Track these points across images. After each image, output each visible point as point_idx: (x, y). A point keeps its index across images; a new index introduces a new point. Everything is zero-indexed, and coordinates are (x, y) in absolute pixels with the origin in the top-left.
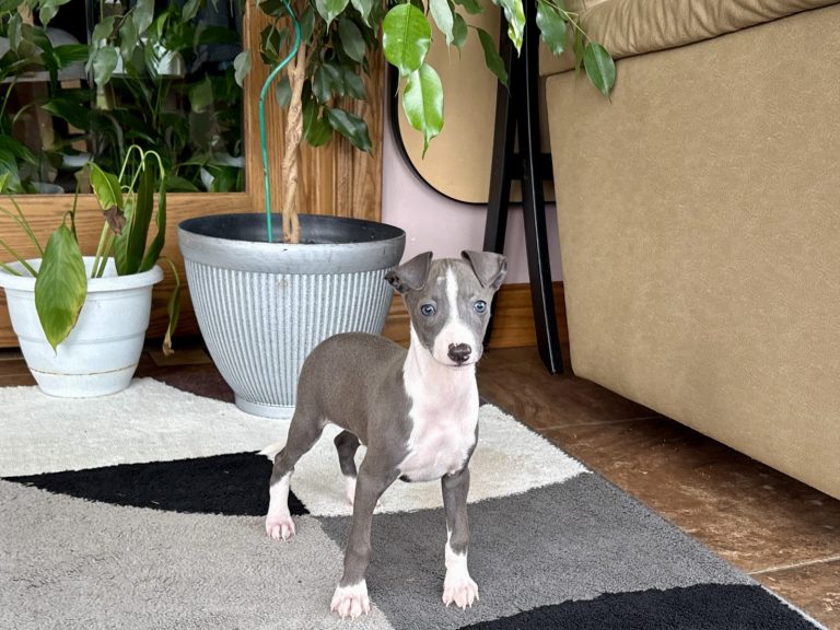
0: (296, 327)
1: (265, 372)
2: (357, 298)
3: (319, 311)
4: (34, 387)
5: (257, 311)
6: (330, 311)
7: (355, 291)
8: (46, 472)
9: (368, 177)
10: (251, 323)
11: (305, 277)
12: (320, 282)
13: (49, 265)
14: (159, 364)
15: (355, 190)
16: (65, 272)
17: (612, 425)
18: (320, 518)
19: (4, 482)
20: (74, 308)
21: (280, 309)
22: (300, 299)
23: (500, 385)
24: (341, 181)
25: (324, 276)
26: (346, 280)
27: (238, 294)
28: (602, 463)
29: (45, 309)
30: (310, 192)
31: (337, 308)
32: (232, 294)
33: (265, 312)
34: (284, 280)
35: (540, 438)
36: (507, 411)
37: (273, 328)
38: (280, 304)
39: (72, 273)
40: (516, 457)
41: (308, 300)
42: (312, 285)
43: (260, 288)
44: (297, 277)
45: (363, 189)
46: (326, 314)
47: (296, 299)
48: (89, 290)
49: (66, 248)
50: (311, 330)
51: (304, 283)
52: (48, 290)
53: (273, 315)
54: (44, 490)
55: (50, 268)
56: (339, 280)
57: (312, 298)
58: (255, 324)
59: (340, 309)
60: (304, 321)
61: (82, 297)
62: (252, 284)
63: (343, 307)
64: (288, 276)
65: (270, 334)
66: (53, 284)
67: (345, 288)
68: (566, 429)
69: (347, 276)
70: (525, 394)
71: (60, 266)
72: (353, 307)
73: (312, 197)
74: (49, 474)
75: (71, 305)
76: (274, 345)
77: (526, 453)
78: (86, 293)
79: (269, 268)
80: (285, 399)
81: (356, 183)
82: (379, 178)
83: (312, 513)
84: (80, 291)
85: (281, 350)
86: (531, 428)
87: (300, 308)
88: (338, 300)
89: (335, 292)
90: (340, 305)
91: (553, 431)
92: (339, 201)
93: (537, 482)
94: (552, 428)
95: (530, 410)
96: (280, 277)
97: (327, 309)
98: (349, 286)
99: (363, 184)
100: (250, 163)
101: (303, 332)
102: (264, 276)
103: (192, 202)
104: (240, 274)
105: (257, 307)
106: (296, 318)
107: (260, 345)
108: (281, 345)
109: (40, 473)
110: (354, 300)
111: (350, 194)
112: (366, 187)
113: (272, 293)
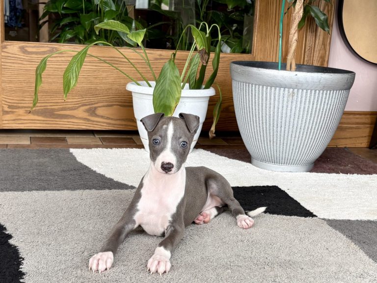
0: (296, 119)
1: (275, 144)
2: (330, 105)
3: (310, 110)
4: (142, 149)
5: (276, 109)
6: (316, 111)
7: (330, 101)
9: (323, 47)
10: (272, 116)
11: (305, 91)
12: (313, 94)
13: (162, 81)
15: (315, 53)
16: (170, 85)
18: (324, 219)
20: (173, 105)
21: (289, 108)
22: (301, 103)
24: (308, 48)
25: (315, 91)
26: (326, 94)
27: (266, 99)
29: (158, 104)
31: (320, 110)
32: (262, 100)
33: (280, 110)
34: (293, 93)
37: (284, 119)
38: (289, 106)
39: (174, 86)
41: (305, 104)
42: (308, 96)
43: (279, 96)
44: (300, 90)
45: (319, 53)
46: (314, 112)
47: (299, 103)
48: (182, 95)
49: (172, 72)
50: (304, 122)
51: (304, 94)
52: (160, 95)
53: (284, 112)
55: (163, 82)
56: (323, 94)
57: (307, 103)
58: (274, 117)
59: (321, 110)
60: (301, 116)
61: (178, 99)
62: (275, 94)
63: (323, 109)
64: (296, 90)
65: (281, 122)
66: (163, 91)
67: (325, 98)
69: (327, 92)
71: (168, 81)
72: (328, 110)
75: (172, 103)
76: (283, 129)
78: (180, 97)
79: (286, 85)
80: (283, 161)
81: (316, 49)
82: (328, 47)
83: (318, 217)
84: (177, 96)
85: (286, 132)
87: (300, 108)
88: (321, 105)
89: (320, 101)
90: (322, 108)
92: (306, 59)
96: (291, 90)
97: (314, 110)
98: (327, 97)
99: (320, 50)
100: (256, 38)
101: (300, 122)
102: (282, 89)
104: (269, 88)
105: (276, 107)
106: (297, 114)
107: (275, 128)
108: (287, 129)
110: (329, 105)
111: (312, 55)
112: (321, 52)
113: (286, 99)
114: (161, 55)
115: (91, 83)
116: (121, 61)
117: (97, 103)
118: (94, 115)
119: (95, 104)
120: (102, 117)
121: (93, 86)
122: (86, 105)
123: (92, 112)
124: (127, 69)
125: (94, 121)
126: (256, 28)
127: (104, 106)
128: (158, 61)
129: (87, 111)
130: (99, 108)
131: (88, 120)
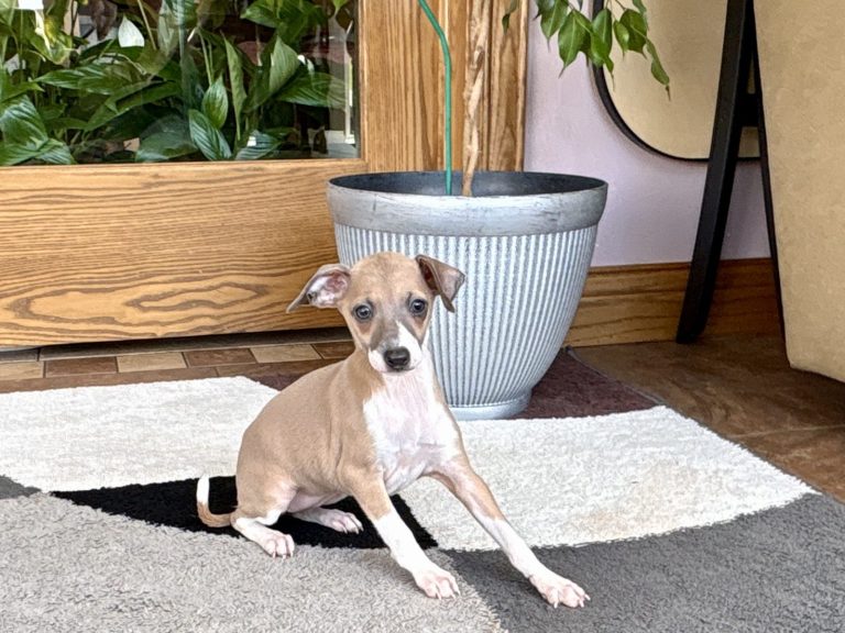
8: (106, 486)
9: (508, 131)
14: (260, 361)
15: (491, 146)
17: (830, 430)
18: (451, 553)
19: (54, 499)
23: (673, 382)
28: (831, 479)
30: (436, 155)
35: (736, 448)
36: (687, 413)
40: (710, 474)
45: (501, 146)
54: (99, 510)
68: (770, 435)
70: (708, 393)
73: (439, 160)
74: (109, 490)
77: (723, 466)
81: (492, 137)
82: (519, 132)
83: (441, 546)
86: (723, 435)
91: (753, 438)
93: (746, 506)
94: (755, 434)
95: (718, 412)
99: (502, 138)
100: (366, 123)
103: (299, 170)
109: (99, 488)
112: (505, 142)
114: (156, 176)
115: (12, 247)
116: (72, 197)
117: (30, 290)
118: (27, 314)
119: (26, 291)
120: (45, 318)
121: (17, 254)
122: (7, 296)
123: (24, 308)
124: (87, 211)
125: (28, 328)
126: (366, 100)
127: (45, 295)
128: (154, 189)
129: (11, 308)
130: (36, 300)
131: (17, 327)
